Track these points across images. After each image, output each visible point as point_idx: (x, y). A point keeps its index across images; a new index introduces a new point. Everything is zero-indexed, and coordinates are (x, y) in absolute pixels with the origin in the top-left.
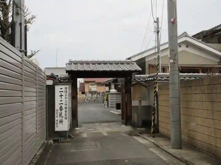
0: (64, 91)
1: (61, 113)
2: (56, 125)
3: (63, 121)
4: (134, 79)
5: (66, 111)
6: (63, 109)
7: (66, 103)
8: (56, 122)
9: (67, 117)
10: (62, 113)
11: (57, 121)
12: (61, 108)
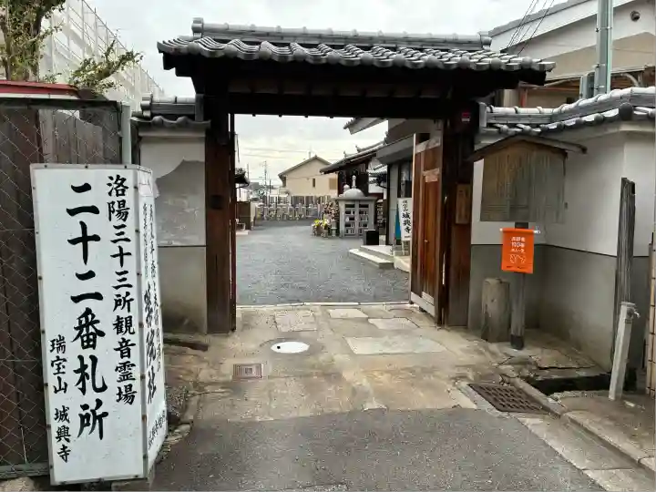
0: (104, 210)
1: (88, 362)
2: (55, 446)
3: (105, 414)
4: (490, 125)
5: (124, 348)
6: (102, 334)
7: (123, 291)
8: (55, 425)
9: (136, 386)
10: (94, 359)
11: (62, 415)
12: (88, 331)
